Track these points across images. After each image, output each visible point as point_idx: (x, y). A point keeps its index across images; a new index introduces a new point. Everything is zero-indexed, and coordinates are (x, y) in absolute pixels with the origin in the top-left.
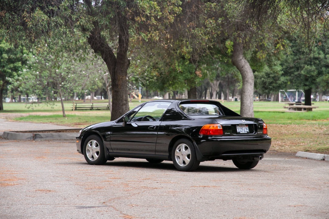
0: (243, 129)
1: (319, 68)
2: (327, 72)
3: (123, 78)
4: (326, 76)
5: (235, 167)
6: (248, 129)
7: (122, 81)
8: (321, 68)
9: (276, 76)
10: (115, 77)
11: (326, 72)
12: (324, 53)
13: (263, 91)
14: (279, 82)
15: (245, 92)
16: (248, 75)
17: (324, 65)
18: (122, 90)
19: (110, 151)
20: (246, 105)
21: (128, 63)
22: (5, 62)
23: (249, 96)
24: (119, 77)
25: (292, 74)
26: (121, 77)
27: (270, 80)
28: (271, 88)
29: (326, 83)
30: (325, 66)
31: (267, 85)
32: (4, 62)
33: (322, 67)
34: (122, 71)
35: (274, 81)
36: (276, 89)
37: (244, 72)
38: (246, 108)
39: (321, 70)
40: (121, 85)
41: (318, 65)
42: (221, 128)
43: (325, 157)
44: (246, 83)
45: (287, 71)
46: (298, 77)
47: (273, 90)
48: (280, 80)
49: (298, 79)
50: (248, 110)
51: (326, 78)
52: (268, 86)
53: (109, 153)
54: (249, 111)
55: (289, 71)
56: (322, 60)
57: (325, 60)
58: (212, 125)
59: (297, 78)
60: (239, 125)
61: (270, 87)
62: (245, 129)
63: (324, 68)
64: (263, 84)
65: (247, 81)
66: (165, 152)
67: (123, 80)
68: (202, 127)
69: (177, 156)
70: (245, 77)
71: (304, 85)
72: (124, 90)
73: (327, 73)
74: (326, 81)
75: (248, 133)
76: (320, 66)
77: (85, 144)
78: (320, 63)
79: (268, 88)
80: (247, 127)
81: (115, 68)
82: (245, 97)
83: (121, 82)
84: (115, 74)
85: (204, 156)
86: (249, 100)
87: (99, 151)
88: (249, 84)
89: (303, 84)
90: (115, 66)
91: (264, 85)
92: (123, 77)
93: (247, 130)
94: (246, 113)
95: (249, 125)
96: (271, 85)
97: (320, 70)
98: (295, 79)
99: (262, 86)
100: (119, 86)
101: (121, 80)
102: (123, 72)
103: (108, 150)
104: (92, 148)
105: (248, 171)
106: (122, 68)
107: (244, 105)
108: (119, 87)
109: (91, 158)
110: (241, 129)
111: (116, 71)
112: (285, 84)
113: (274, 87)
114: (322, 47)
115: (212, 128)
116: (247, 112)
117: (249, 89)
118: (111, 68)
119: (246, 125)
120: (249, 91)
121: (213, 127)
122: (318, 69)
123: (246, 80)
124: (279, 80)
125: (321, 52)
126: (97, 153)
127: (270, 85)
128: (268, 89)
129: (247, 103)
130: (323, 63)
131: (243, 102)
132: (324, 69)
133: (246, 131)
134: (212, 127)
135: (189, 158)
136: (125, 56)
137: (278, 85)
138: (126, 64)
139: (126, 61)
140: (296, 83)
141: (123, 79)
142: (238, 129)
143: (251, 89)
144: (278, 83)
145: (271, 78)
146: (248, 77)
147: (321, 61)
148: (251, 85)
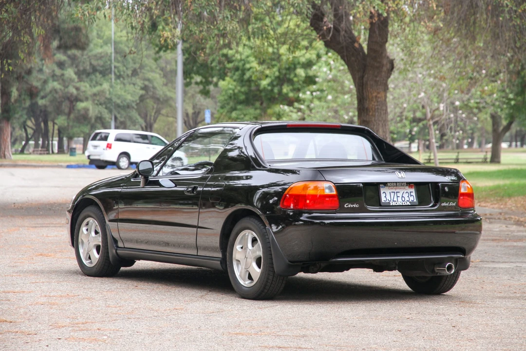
0: (400, 195)
3: (379, 95)
6: (414, 194)
7: (378, 102)
10: (363, 93)
18: (376, 119)
19: (120, 244)
21: (389, 66)
22: (301, 82)
24: (370, 94)
26: (375, 94)
32: (298, 81)
34: (376, 81)
40: (375, 109)
42: (334, 193)
53: (116, 250)
58: (312, 185)
60: (389, 184)
62: (406, 195)
66: (213, 249)
67: (379, 100)
68: (287, 188)
69: (236, 259)
72: (380, 119)
75: (412, 205)
80: (413, 190)
81: (362, 77)
83: (375, 104)
84: (362, 88)
85: (291, 262)
87: (101, 244)
90: (364, 73)
92: (378, 93)
93: (412, 199)
95: (418, 186)
100: (371, 110)
101: (374, 100)
102: (379, 83)
103: (115, 241)
104: (89, 236)
105: (436, 298)
106: (376, 77)
108: (371, 114)
109: (86, 260)
110: (392, 194)
111: (364, 81)
115: (311, 192)
118: (357, 77)
119: (409, 184)
121: (316, 188)
126: (98, 248)
133: (407, 199)
134: (312, 189)
135: (259, 266)
136: (382, 53)
138: (385, 69)
139: (385, 62)
141: (379, 97)
142: (383, 196)
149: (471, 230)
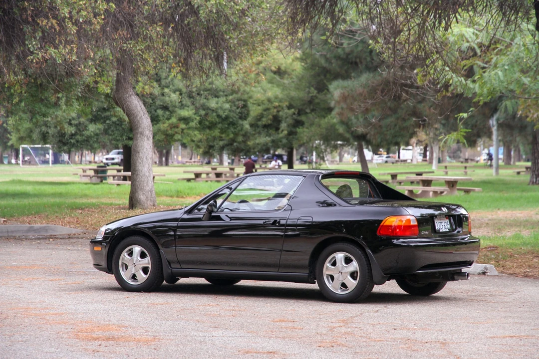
0: (443, 224)
1: (153, 110)
2: (166, 117)
4: (164, 123)
5: (401, 291)
8: (156, 111)
9: (81, 122)
11: (164, 117)
12: (160, 86)
13: (60, 148)
14: (86, 133)
15: (139, 152)
16: (143, 123)
17: (161, 105)
19: (175, 266)
20: (141, 175)
23: (146, 159)
25: (107, 119)
27: (72, 130)
28: (74, 144)
29: (164, 135)
30: (162, 107)
31: (66, 138)
33: (157, 109)
35: (78, 132)
36: (82, 144)
37: (136, 117)
38: (142, 179)
39: (156, 114)
41: (151, 106)
42: (416, 224)
43: (487, 270)
44: (140, 137)
45: (98, 114)
46: (118, 125)
47: (77, 146)
48: (88, 130)
49: (118, 128)
50: (145, 183)
51: (164, 127)
52: (68, 140)
53: (172, 270)
54: (147, 185)
55: (103, 116)
56: (156, 97)
57: (162, 98)
59: (116, 127)
60: (437, 217)
61: (71, 142)
62: (446, 224)
63: (161, 110)
64: (60, 136)
65: (142, 134)
68: (382, 221)
69: (327, 274)
70: (138, 126)
71: (127, 138)
73: (165, 119)
74: (164, 131)
75: (449, 231)
76: (153, 107)
77: (116, 252)
78: (155, 103)
79: (68, 143)
82: (139, 160)
85: (385, 274)
86: (147, 165)
87: (150, 266)
88: (146, 139)
89: (126, 136)
91: (61, 138)
93: (448, 227)
94: (142, 189)
96: (73, 137)
97: (154, 114)
98: (112, 129)
99: (58, 139)
103: (170, 263)
104: (132, 260)
107: (138, 175)
109: (129, 279)
110: (440, 224)
112: (96, 137)
113: (77, 141)
114: (155, 76)
116: (143, 186)
117: (146, 147)
119: (446, 216)
120: (145, 150)
122: (151, 112)
123: (140, 131)
124: (86, 130)
125: (155, 84)
126: (145, 270)
127: (71, 138)
128: (68, 145)
129: (144, 171)
130: (158, 103)
131: (137, 169)
132: (160, 112)
135: (355, 278)
137: (86, 138)
140: (114, 135)
142: (436, 225)
143: (148, 147)
144: (85, 135)
145: (73, 125)
146: (142, 126)
147: (156, 100)
148: (148, 139)
149: (463, 251)
